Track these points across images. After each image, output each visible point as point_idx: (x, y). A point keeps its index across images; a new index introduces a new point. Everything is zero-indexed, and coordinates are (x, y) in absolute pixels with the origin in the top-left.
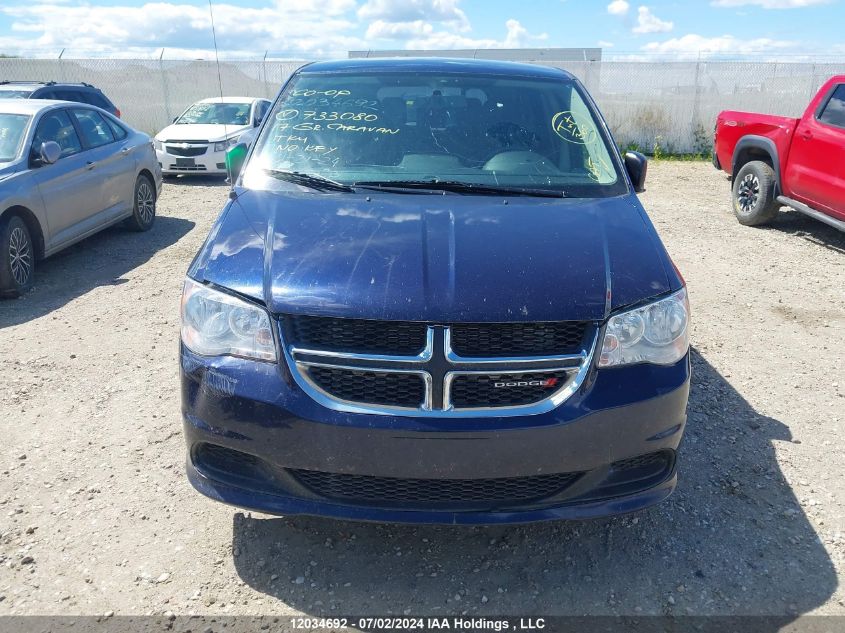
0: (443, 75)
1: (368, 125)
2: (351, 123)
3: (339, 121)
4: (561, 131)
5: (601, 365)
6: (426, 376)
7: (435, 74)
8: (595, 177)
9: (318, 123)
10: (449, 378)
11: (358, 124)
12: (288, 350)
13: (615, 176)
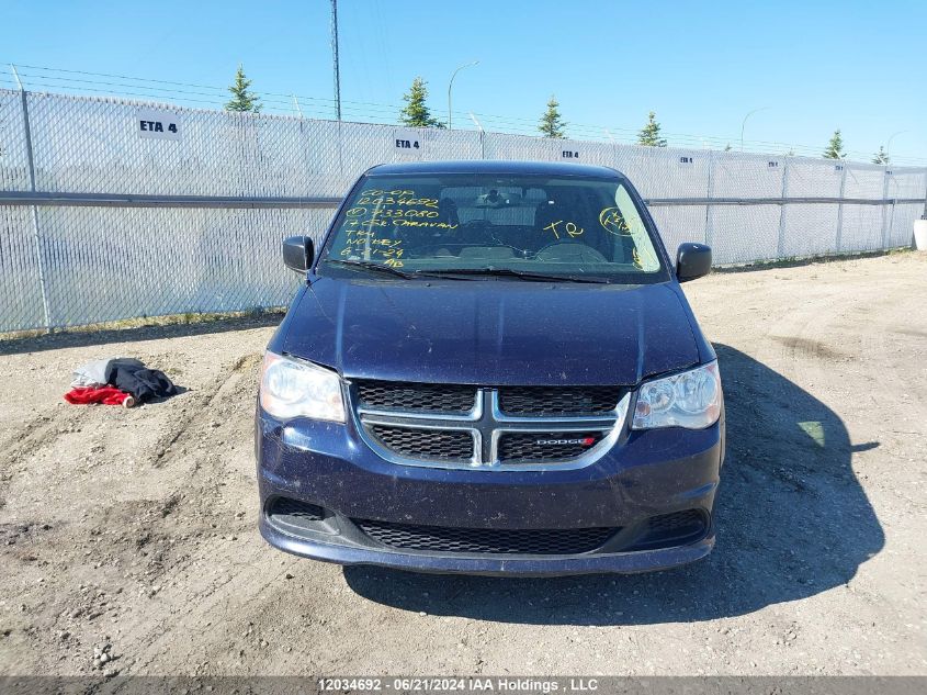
0: (500, 176)
1: (430, 221)
2: (415, 219)
3: (403, 217)
4: (609, 225)
5: (634, 427)
6: (476, 433)
7: (493, 176)
8: (641, 267)
9: (384, 219)
10: (496, 435)
11: (420, 220)
12: (355, 410)
13: (659, 265)
